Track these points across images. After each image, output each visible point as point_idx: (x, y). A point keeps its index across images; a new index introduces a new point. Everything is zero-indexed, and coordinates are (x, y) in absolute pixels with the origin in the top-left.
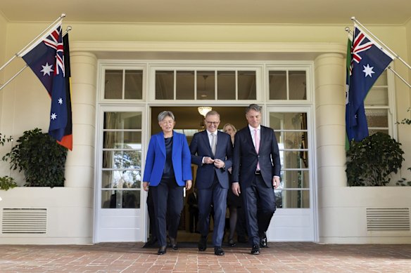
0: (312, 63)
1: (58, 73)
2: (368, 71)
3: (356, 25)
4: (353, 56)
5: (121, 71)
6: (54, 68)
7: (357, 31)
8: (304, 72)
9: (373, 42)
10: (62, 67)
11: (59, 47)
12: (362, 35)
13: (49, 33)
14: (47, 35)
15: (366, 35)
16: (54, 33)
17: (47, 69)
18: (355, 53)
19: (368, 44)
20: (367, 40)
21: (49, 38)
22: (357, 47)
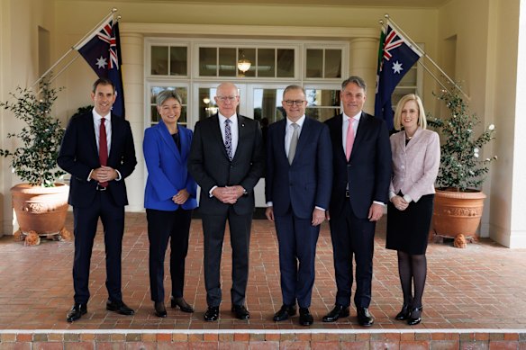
0: (348, 43)
1: (112, 67)
2: (397, 67)
3: (388, 23)
4: (384, 53)
5: (167, 47)
6: (108, 61)
7: (390, 29)
8: (340, 51)
9: (403, 40)
10: (116, 61)
11: (112, 42)
12: (394, 33)
13: (102, 27)
14: (100, 29)
15: (397, 33)
16: (107, 27)
17: (101, 63)
18: (386, 51)
19: (399, 41)
20: (397, 38)
21: (102, 31)
22: (389, 45)
